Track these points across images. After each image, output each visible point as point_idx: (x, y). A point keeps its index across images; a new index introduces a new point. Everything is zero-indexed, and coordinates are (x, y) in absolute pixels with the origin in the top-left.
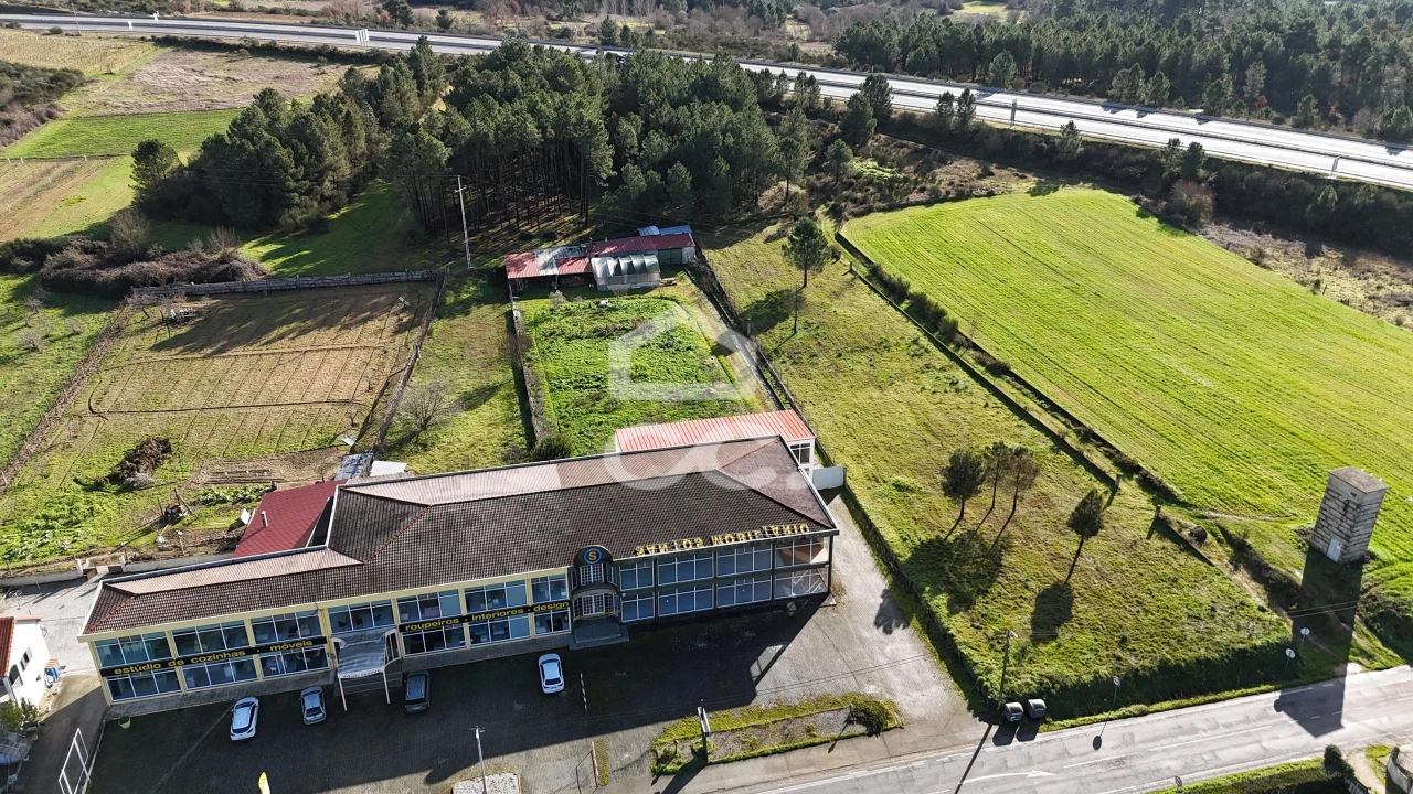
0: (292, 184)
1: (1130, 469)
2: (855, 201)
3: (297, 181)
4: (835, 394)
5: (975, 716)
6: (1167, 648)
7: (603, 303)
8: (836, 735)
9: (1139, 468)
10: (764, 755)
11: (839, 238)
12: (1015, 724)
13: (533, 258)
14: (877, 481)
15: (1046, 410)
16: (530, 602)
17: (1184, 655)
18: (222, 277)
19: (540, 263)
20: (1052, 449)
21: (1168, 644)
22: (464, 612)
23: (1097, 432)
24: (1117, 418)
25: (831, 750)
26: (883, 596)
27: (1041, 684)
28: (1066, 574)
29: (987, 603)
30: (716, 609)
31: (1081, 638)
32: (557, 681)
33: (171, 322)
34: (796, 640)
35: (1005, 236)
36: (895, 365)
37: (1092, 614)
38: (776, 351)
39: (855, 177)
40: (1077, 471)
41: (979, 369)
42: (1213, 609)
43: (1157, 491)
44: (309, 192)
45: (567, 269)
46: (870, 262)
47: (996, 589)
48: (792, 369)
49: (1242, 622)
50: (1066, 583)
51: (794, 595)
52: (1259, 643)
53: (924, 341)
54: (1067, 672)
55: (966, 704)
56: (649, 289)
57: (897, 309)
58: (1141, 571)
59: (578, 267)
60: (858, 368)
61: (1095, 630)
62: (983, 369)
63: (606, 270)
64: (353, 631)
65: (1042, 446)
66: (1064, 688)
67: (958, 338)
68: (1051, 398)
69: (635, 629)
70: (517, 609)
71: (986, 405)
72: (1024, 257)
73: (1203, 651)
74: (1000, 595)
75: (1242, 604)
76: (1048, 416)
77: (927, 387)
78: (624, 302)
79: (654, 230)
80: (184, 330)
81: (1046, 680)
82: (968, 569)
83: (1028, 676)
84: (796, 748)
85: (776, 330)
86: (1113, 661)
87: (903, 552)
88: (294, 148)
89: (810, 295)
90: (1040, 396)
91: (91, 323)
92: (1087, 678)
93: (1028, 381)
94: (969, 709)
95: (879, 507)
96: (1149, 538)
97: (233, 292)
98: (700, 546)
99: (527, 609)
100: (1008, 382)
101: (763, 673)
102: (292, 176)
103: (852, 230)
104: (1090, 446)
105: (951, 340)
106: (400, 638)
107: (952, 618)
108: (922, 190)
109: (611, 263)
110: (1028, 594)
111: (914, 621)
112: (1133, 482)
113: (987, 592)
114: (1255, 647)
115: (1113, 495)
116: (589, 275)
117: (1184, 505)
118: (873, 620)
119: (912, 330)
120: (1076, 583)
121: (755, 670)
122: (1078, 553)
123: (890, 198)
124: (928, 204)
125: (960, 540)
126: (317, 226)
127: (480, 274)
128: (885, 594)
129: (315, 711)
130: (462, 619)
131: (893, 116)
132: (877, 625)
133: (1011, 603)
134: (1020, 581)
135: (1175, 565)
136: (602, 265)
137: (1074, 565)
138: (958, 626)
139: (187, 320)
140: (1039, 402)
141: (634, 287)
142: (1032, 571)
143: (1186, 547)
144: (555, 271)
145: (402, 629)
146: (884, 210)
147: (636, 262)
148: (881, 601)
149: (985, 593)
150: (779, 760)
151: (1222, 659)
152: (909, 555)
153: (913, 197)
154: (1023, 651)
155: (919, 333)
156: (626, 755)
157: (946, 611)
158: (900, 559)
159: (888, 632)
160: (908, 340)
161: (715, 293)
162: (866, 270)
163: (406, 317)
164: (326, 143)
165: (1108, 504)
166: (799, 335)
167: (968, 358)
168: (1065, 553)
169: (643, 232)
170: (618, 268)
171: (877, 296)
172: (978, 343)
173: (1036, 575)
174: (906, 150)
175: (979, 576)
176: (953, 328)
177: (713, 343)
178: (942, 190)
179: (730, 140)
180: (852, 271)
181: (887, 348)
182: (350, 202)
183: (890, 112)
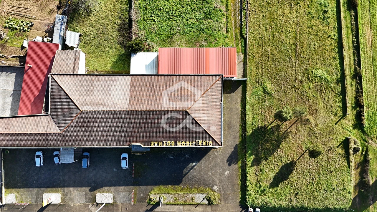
1: (359, 103)
5: (240, 205)
6: (308, 201)
8: (199, 203)
10: (178, 205)
14: (259, 83)
15: (353, 46)
17: (311, 205)
21: (310, 199)
23: (363, 72)
25: (196, 207)
28: (298, 157)
29: (265, 164)
31: (285, 189)
34: (200, 162)
37: (295, 179)
40: (338, 99)
42: (334, 189)
47: (271, 158)
49: (339, 197)
50: (295, 162)
52: (337, 207)
55: (240, 200)
61: (292, 187)
65: (334, 77)
66: (268, 207)
71: (330, 36)
73: (318, 205)
74: (271, 161)
75: (345, 189)
76: (351, 52)
81: (264, 203)
83: (260, 200)
84: (187, 204)
86: (289, 201)
87: (250, 131)
92: (277, 206)
94: (240, 202)
95: (252, 101)
96: (338, 147)
98: (173, 145)
101: (187, 173)
104: (354, 82)
107: (251, 169)
110: (280, 164)
111: (239, 163)
113: (268, 159)
115: (342, 118)
120: (298, 164)
121: (184, 171)
125: (272, 129)
132: (228, 161)
133: (273, 166)
134: (281, 157)
135: (337, 164)
137: (303, 154)
138: (251, 172)
140: (354, 39)
142: (288, 153)
150: (181, 207)
154: (265, 189)
156: (142, 195)
157: (250, 165)
158: (247, 134)
159: (229, 165)
165: (336, 123)
168: (304, 147)
173: (288, 155)
175: (269, 150)
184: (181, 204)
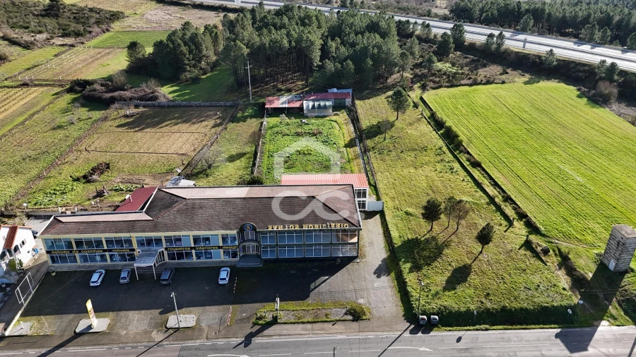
0: (187, 62)
1: (522, 216)
2: (434, 82)
3: (189, 61)
4: (393, 169)
5: (405, 319)
6: (508, 301)
7: (303, 121)
8: (338, 318)
9: (527, 216)
10: (303, 323)
11: (422, 99)
12: (422, 326)
13: (278, 99)
14: (398, 210)
15: (492, 185)
16: (221, 244)
17: (516, 305)
18: (150, 99)
19: (281, 102)
20: (488, 204)
21: (509, 299)
22: (193, 245)
23: (513, 197)
24: (525, 192)
25: (334, 325)
26: (382, 261)
27: (440, 309)
28: (472, 261)
29: (428, 270)
30: (304, 257)
31: (468, 291)
32: (225, 279)
33: (126, 116)
34: (335, 275)
35: (504, 103)
36: (427, 158)
37: (477, 281)
38: (373, 148)
39: (438, 71)
40: (496, 215)
41: (466, 164)
42: (538, 286)
43: (532, 228)
44: (195, 66)
45: (292, 105)
46: (432, 110)
47: (436, 264)
48: (378, 156)
49: (551, 294)
50: (470, 265)
51: (341, 256)
52: (556, 304)
53: (445, 149)
54: (454, 305)
55: (403, 313)
56: (325, 116)
57: (437, 133)
58: (509, 264)
59: (297, 105)
60: (408, 158)
61: (476, 288)
62: (468, 163)
63: (308, 106)
64: (146, 248)
65: (483, 201)
66: (451, 312)
67: (462, 148)
68: (496, 180)
69: (266, 261)
70: (215, 247)
71: (464, 180)
72: (510, 113)
73: (526, 305)
74: (436, 267)
75: (555, 285)
76: (492, 188)
77: (438, 169)
78: (313, 121)
79: (335, 90)
80: (131, 120)
81: (442, 308)
82: (426, 253)
83: (435, 305)
84: (318, 322)
85: (376, 138)
86: (479, 303)
87: (397, 242)
88: (190, 47)
89: (398, 124)
90: (491, 178)
91: (97, 115)
92: (463, 309)
93: (488, 171)
94: (404, 316)
95: (394, 221)
96: (519, 249)
97: (154, 106)
98: (297, 228)
99: (220, 247)
100: (478, 171)
101: (316, 288)
102: (187, 58)
103: (429, 96)
104: (507, 204)
105: (458, 149)
106: (166, 253)
107: (409, 275)
108: (470, 79)
109: (311, 104)
110: (450, 268)
111: (393, 274)
112: (522, 222)
114: (553, 306)
115: (509, 227)
116: (301, 108)
117: (544, 235)
118: (373, 271)
119: (441, 143)
120: (475, 267)
121: (312, 286)
122: (481, 252)
123: (453, 82)
124: (471, 85)
125: (427, 240)
126: (196, 80)
127: (255, 105)
128: (384, 260)
129: (125, 278)
130: (192, 248)
131: (465, 44)
132: (375, 273)
133: (440, 271)
134: (448, 262)
135: (528, 263)
136: (308, 104)
137: (477, 257)
138: (411, 279)
139: (133, 116)
140: (490, 181)
141: (320, 115)
142: (456, 258)
143: (537, 255)
144: (286, 106)
145: (166, 249)
146: (448, 87)
147: (322, 104)
148: (380, 263)
149: (429, 265)
150: (309, 326)
151: (534, 309)
152: (400, 244)
153: (463, 82)
154: (437, 293)
155: (444, 145)
156: (244, 315)
157: (408, 271)
158: (395, 246)
159: (379, 277)
160: (437, 147)
161: (355, 120)
162: (429, 114)
163: (218, 121)
164: (204, 45)
165: (505, 231)
166: (387, 141)
167: (463, 158)
168: (475, 252)
169: (330, 91)
170: (313, 106)
171: (430, 126)
172: (470, 151)
173: (457, 260)
174: (468, 60)
175: (429, 257)
176: (460, 143)
177: (346, 142)
178: (479, 79)
179: (376, 51)
180: (422, 114)
181: (426, 150)
182: (212, 71)
183: (465, 42)
184: (308, 322)
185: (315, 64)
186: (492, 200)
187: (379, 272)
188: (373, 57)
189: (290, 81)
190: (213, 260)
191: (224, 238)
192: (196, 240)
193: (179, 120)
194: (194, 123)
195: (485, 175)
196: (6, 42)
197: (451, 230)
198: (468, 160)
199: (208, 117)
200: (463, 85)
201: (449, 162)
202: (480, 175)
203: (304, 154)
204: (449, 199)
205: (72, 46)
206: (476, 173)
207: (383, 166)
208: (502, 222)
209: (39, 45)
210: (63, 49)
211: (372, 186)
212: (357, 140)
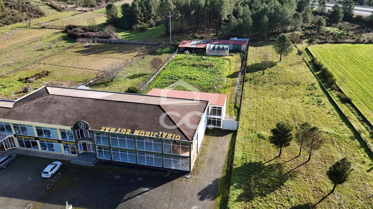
0: (139, 17)
2: (320, 39)
3: (141, 17)
4: (262, 97)
7: (203, 57)
11: (307, 49)
13: (190, 42)
14: (252, 132)
15: (360, 120)
16: (60, 139)
18: (106, 38)
19: (192, 44)
20: (351, 138)
22: (36, 136)
26: (214, 182)
28: (318, 201)
29: (260, 201)
30: (137, 164)
32: (47, 173)
34: (156, 189)
36: (298, 91)
38: (251, 79)
39: (326, 32)
40: (359, 150)
41: (336, 99)
44: (145, 21)
45: (199, 46)
46: (313, 57)
47: (272, 196)
48: (252, 86)
50: (315, 206)
51: (174, 168)
53: (317, 85)
56: (222, 56)
57: (313, 73)
59: (202, 46)
60: (280, 90)
62: (338, 99)
63: (210, 47)
65: (346, 135)
67: (334, 86)
68: (365, 116)
69: (100, 162)
70: (56, 140)
71: (329, 113)
74: (271, 199)
76: (359, 123)
77: (306, 101)
78: (211, 58)
79: (236, 39)
82: (264, 181)
85: (257, 73)
87: (238, 163)
88: (142, 8)
89: (279, 64)
90: (360, 114)
93: (358, 107)
95: (243, 142)
97: (107, 42)
98: (128, 133)
99: (59, 141)
100: (348, 106)
101: (129, 199)
103: (314, 49)
105: (330, 87)
106: (16, 140)
107: (236, 204)
108: (354, 39)
109: (212, 46)
110: (287, 204)
111: (219, 199)
113: (265, 196)
116: (204, 49)
118: (199, 191)
119: (315, 80)
122: (332, 191)
123: (337, 40)
124: (353, 43)
125: (271, 167)
127: (173, 45)
128: (216, 181)
130: (36, 138)
131: (354, 17)
132: (199, 194)
134: (287, 196)
136: (210, 46)
137: (326, 197)
140: (358, 117)
141: (218, 55)
142: (298, 193)
144: (194, 46)
145: (15, 136)
146: (332, 43)
147: (221, 46)
148: (211, 183)
149: (263, 195)
152: (240, 166)
153: (346, 41)
155: (317, 82)
157: (235, 198)
158: (234, 167)
159: (201, 199)
160: (310, 84)
161: (244, 59)
162: (310, 60)
163: (141, 53)
164: (153, 7)
165: (368, 171)
166: (265, 75)
167: (334, 95)
168: (325, 190)
169: (231, 39)
170: (214, 48)
171: (308, 68)
172: (342, 89)
173: (299, 196)
174: (354, 27)
175: (267, 186)
176: (333, 82)
177: (230, 74)
178: (362, 40)
179: (273, 11)
180: (303, 59)
181: (298, 85)
182: (156, 26)
183: (353, 15)
185: (223, 19)
186: (357, 135)
187: (204, 195)
188: (270, 15)
189: (206, 33)
190: (55, 152)
191: (63, 134)
192: (40, 131)
193: (116, 51)
194: (124, 53)
195: (354, 111)
196: (50, 7)
197: (301, 160)
198: (339, 96)
199: (136, 50)
200: (346, 43)
201: (318, 96)
202: (349, 110)
203: (191, 79)
204: (303, 125)
205: (85, 11)
206: (344, 108)
207: (254, 93)
208: (366, 160)
209: (67, 10)
210: (79, 12)
211: (237, 108)
212: (240, 73)
